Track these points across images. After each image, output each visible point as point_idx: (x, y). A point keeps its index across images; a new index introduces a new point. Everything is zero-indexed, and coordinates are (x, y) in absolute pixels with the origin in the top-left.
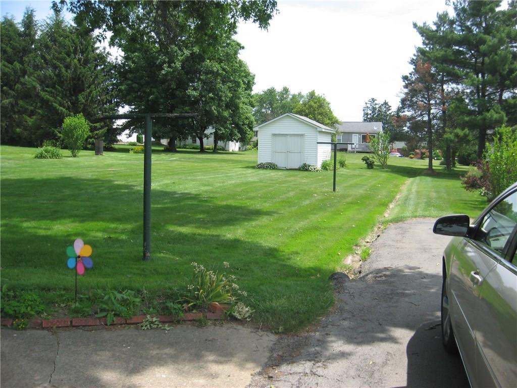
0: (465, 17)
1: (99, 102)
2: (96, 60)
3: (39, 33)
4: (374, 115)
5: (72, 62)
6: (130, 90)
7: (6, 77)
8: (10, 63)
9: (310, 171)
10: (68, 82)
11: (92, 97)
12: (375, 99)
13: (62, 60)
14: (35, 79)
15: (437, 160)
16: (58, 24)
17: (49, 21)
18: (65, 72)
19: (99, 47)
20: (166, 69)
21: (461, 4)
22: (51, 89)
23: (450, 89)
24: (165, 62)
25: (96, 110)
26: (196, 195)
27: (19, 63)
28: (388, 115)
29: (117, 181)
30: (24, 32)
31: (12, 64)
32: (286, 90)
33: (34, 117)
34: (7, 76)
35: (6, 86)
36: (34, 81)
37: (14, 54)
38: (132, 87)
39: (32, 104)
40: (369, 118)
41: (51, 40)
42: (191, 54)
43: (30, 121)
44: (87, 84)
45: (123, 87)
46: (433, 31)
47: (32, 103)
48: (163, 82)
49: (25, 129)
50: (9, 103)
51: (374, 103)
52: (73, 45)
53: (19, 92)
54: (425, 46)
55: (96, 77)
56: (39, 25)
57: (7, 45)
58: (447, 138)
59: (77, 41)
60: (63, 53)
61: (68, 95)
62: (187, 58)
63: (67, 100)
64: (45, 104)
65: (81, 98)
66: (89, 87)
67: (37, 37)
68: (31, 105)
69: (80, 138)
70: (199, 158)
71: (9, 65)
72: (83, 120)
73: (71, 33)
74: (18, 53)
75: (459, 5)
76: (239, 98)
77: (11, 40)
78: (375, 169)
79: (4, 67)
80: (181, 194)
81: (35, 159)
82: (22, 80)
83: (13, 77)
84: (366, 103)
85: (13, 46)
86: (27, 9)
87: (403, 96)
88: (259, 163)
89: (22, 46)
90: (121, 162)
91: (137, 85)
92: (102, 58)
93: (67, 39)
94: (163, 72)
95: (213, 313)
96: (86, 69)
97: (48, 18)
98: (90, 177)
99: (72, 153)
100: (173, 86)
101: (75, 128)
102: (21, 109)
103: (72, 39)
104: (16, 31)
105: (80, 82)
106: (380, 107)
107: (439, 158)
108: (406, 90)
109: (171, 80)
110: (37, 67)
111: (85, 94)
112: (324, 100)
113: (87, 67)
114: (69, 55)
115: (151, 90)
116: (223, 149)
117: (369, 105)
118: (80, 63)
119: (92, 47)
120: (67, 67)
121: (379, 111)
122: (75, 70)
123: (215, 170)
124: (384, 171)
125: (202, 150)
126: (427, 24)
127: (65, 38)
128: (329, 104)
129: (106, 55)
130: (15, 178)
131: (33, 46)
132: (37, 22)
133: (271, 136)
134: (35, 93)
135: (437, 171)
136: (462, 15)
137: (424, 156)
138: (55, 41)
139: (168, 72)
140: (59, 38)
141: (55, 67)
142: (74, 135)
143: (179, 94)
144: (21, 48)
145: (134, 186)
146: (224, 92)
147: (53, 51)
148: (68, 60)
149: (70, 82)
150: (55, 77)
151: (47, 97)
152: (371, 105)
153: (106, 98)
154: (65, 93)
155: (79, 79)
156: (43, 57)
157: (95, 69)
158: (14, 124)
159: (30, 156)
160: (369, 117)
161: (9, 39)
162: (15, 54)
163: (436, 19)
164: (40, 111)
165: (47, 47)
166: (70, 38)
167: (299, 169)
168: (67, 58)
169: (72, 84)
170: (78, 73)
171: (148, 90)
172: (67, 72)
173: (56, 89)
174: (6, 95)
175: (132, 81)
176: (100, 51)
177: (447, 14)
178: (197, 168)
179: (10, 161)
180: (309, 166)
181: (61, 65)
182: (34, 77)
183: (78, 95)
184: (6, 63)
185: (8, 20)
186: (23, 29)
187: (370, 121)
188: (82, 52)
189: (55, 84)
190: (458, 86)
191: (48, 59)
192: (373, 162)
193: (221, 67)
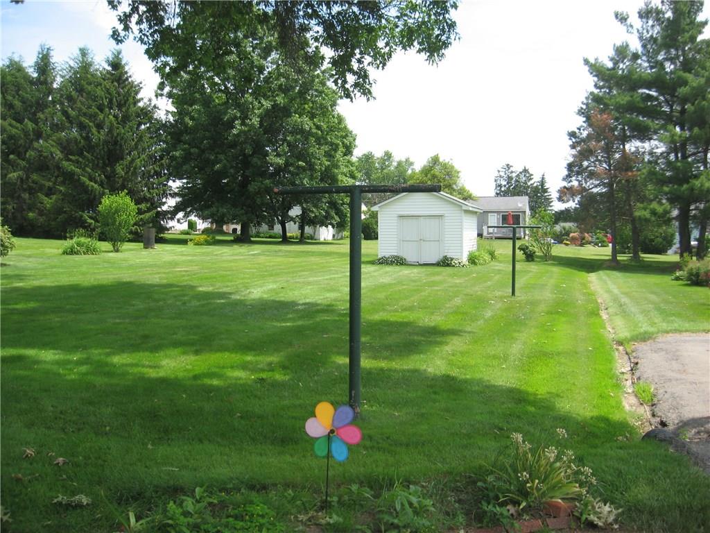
0: (653, 49)
1: (144, 174)
2: (138, 116)
3: (59, 79)
4: (509, 187)
5: (106, 119)
6: (187, 157)
7: (13, 141)
8: (19, 122)
9: (454, 266)
10: (101, 147)
11: (135, 168)
12: (511, 164)
13: (92, 117)
14: (55, 144)
15: (601, 246)
16: (85, 67)
17: (72, 63)
18: (97, 133)
19: (142, 99)
20: (238, 127)
21: (648, 32)
22: (77, 157)
23: (633, 149)
24: (236, 118)
25: (140, 185)
26: (329, 306)
27: (32, 122)
28: (528, 187)
29: (201, 286)
30: (38, 79)
31: (21, 124)
32: (388, 156)
33: (54, 197)
34: (15, 140)
35: (13, 154)
36: (52, 146)
37: (24, 109)
38: (190, 154)
39: (50, 178)
40: (503, 192)
41: (76, 89)
42: (272, 106)
43: (48, 202)
44: (127, 149)
45: (177, 154)
46: (608, 70)
47: (49, 176)
48: (233, 145)
49: (41, 213)
50: (18, 177)
51: (510, 171)
52: (107, 95)
53: (32, 161)
54: (599, 91)
55: (140, 139)
56: (59, 68)
57: (14, 97)
58: (640, 216)
59: (112, 90)
60: (93, 107)
61: (101, 165)
62: (267, 112)
63: (100, 173)
64: (69, 177)
65: (119, 169)
66: (129, 154)
67: (55, 86)
68: (49, 180)
69: (124, 226)
70: (290, 252)
71: (18, 125)
72: (128, 199)
73: (104, 79)
74: (29, 109)
75: (645, 34)
76: (337, 167)
77: (19, 90)
78: (537, 261)
79: (10, 128)
80: (305, 304)
81: (63, 256)
82: (36, 145)
83: (22, 141)
84: (499, 171)
85: (23, 98)
86: (42, 47)
87: (571, 160)
88: (380, 257)
89: (34, 98)
90: (184, 258)
91: (197, 150)
92: (146, 114)
93: (99, 87)
94: (235, 131)
95: (555, 517)
96: (126, 129)
97: (71, 59)
98: (158, 280)
99: (114, 247)
100: (249, 151)
101: (117, 211)
102: (34, 186)
103: (105, 86)
104: (26, 77)
105: (118, 147)
106: (518, 176)
107: (605, 244)
108: (574, 152)
109: (245, 142)
110: (57, 128)
111: (125, 163)
112: (453, 167)
113: (128, 126)
114: (102, 110)
115: (216, 157)
116: (312, 238)
117: (502, 174)
118: (117, 120)
119: (134, 97)
120: (99, 127)
121: (517, 181)
122: (110, 131)
123: (323, 267)
124: (549, 265)
125: (285, 240)
126: (600, 61)
127: (97, 86)
128: (458, 172)
129: (152, 109)
130: (53, 285)
131: (50, 98)
132: (56, 65)
133: (396, 218)
134: (54, 164)
135: (622, 263)
136: (649, 46)
137: (584, 241)
138: (80, 90)
139: (241, 131)
140: (87, 86)
141: (82, 127)
142: (115, 221)
143: (256, 163)
144: (33, 100)
145: (230, 294)
146: (319, 159)
147: (79, 105)
148: (101, 117)
149: (103, 148)
150: (82, 141)
151: (71, 168)
152: (506, 174)
153: (154, 169)
154: (96, 162)
155: (116, 143)
156: (65, 113)
157: (137, 129)
158: (24, 207)
159: (55, 251)
160: (503, 189)
161: (17, 88)
162: (26, 110)
163: (612, 53)
164: (61, 188)
165: (70, 98)
166: (103, 86)
167: (438, 264)
168: (100, 113)
169: (106, 150)
170: (115, 134)
171: (213, 158)
172: (99, 132)
173: (84, 157)
174: (13, 167)
175: (189, 145)
176: (145, 103)
177: (627, 46)
178: (295, 265)
179: (30, 260)
180: (452, 259)
181: (91, 124)
182: (53, 141)
183: (115, 165)
184: (14, 123)
185: (15, 62)
186: (35, 75)
187: (504, 196)
188: (120, 106)
189: (82, 150)
190: (644, 144)
191: (72, 115)
192: (534, 253)
193: (314, 124)
